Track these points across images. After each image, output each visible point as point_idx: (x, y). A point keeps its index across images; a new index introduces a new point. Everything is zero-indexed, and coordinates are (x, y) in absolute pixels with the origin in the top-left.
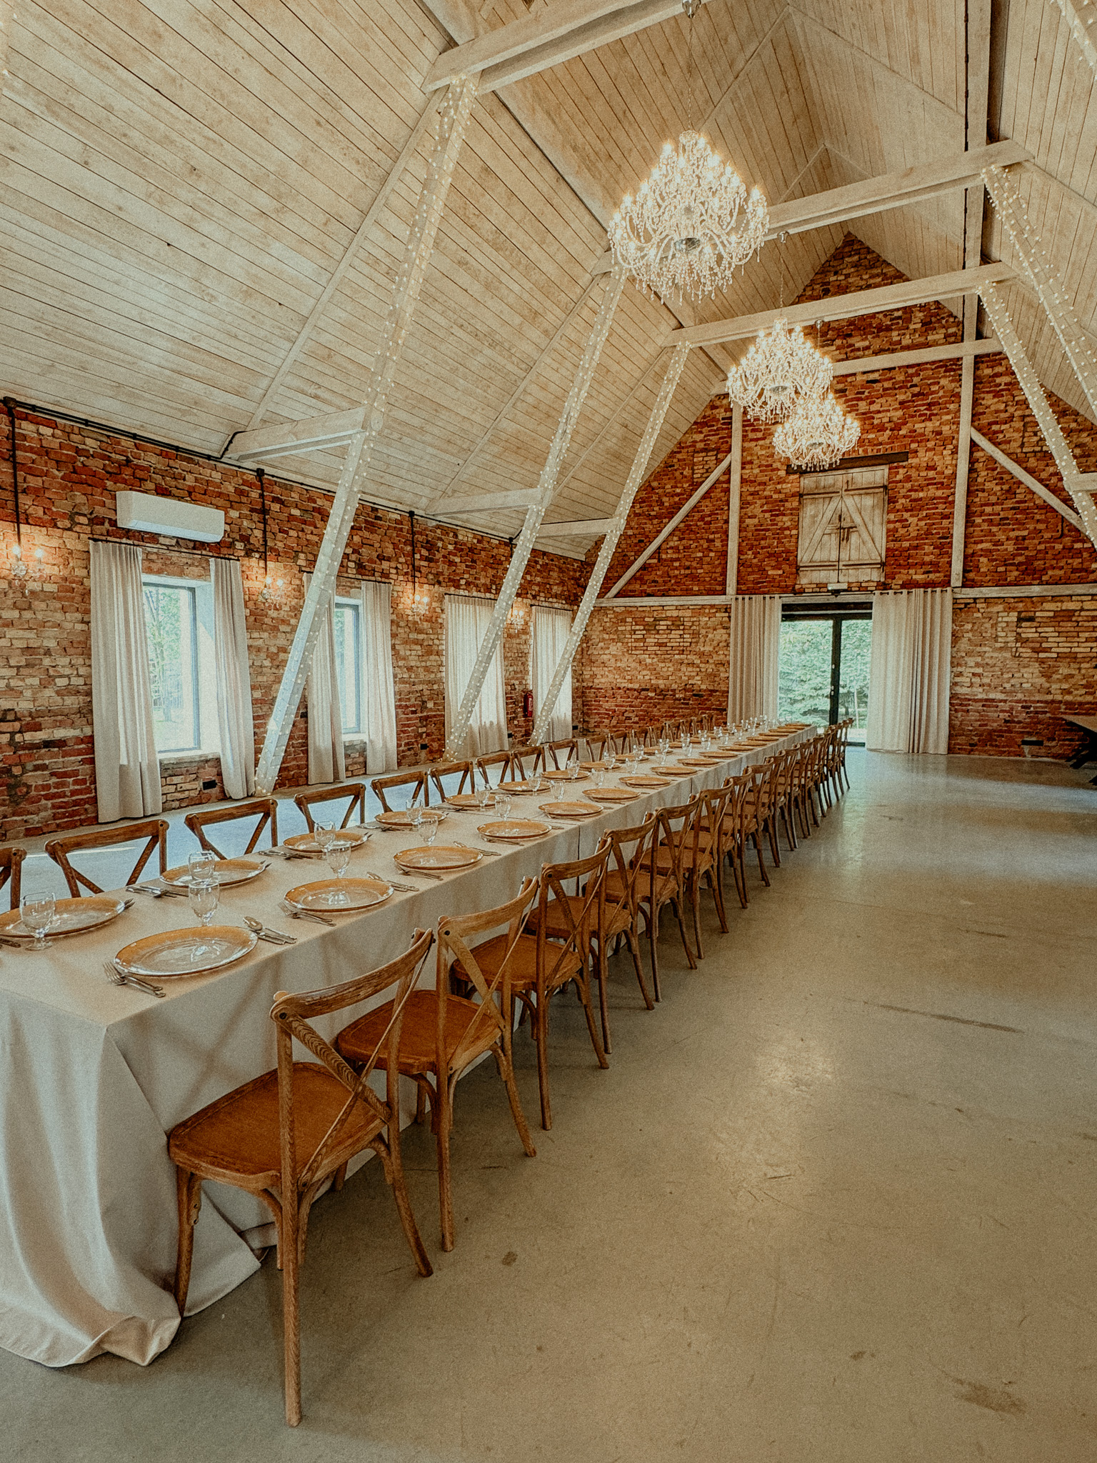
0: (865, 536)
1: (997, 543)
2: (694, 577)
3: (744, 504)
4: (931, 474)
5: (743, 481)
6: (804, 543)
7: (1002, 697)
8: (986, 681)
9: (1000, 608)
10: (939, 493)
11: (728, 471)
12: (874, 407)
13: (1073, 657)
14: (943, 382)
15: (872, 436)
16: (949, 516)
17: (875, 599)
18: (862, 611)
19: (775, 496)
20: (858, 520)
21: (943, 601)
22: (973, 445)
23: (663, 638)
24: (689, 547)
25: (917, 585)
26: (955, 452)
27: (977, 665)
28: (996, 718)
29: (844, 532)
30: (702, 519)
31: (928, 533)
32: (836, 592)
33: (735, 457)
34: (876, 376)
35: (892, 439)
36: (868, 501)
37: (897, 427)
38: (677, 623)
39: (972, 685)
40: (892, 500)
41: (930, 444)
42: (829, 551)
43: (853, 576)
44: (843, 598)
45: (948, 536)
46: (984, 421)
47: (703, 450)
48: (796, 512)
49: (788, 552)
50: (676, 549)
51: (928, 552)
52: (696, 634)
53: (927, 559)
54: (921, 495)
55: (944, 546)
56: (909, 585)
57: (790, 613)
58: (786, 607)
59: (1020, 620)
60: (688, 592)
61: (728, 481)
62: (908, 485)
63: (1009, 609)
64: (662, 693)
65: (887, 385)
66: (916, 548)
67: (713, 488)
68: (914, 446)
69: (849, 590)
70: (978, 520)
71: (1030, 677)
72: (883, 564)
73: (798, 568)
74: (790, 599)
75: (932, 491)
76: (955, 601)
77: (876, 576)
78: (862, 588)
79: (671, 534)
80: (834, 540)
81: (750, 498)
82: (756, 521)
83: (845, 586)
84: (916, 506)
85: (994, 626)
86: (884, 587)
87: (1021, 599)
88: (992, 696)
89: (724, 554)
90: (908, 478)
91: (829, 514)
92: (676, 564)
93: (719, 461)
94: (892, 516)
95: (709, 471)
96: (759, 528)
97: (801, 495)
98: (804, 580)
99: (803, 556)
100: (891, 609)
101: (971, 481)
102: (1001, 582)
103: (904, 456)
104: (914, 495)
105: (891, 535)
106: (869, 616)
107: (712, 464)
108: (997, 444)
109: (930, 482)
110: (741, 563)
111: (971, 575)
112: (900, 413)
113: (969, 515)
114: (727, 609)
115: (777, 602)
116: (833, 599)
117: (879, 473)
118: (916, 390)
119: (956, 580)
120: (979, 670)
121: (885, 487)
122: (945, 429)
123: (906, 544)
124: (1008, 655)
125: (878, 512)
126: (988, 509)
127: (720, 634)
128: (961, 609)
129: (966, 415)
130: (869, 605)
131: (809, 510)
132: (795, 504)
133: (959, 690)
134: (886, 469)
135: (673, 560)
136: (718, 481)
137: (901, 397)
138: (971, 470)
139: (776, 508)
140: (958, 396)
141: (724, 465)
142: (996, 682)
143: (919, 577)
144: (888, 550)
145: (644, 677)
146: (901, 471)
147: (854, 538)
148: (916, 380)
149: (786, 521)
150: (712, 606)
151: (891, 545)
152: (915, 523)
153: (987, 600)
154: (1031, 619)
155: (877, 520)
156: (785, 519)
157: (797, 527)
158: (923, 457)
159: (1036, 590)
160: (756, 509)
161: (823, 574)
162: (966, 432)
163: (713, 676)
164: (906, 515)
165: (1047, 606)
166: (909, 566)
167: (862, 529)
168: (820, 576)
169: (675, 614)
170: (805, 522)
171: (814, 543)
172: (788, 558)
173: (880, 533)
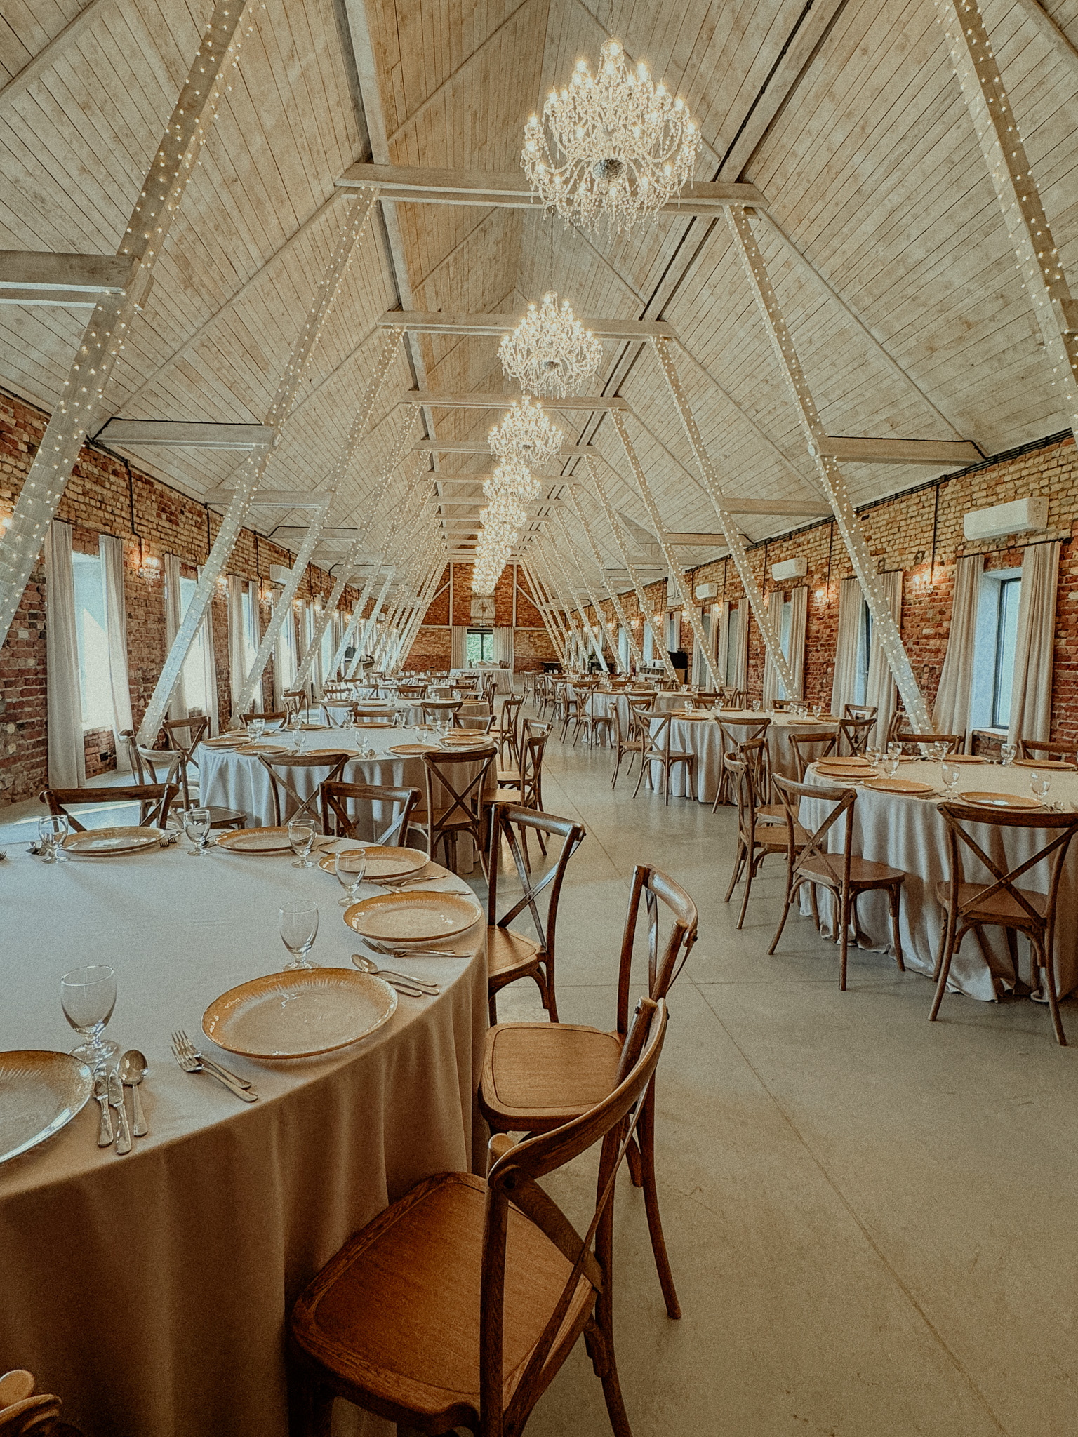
0: (490, 610)
1: (524, 615)
2: (438, 619)
3: (454, 597)
5: (454, 590)
6: (472, 611)
7: (526, 656)
10: (509, 601)
13: (542, 646)
14: (509, 570)
16: (512, 607)
17: (492, 629)
19: (464, 596)
20: (488, 605)
21: (511, 630)
22: (517, 588)
23: (428, 639)
24: (436, 609)
25: (504, 625)
26: (512, 589)
28: (525, 662)
29: (484, 609)
30: (440, 600)
33: (451, 582)
36: (490, 600)
38: (433, 634)
39: (519, 653)
40: (497, 601)
41: (506, 586)
42: (480, 614)
44: (484, 628)
48: (470, 601)
49: (468, 613)
50: (432, 609)
53: (506, 618)
56: (502, 625)
57: (469, 632)
59: (530, 636)
60: (437, 624)
61: (449, 590)
62: (501, 597)
63: (527, 633)
64: (428, 657)
67: (444, 591)
68: (502, 586)
70: (519, 608)
71: (532, 652)
75: (507, 600)
77: (493, 622)
79: (431, 605)
80: (481, 611)
82: (458, 603)
84: (503, 603)
86: (495, 625)
88: (524, 656)
89: (448, 612)
91: (479, 602)
92: (432, 614)
93: (446, 583)
97: (475, 597)
98: (473, 622)
99: (472, 615)
100: (498, 632)
101: (517, 598)
102: (525, 626)
103: (499, 589)
105: (497, 610)
107: (443, 584)
108: (522, 589)
109: (506, 597)
113: (516, 607)
114: (450, 630)
120: (521, 650)
121: (495, 597)
122: (510, 582)
124: (527, 646)
126: (521, 606)
127: (448, 638)
128: (516, 632)
129: (515, 580)
131: (473, 601)
133: (516, 655)
138: (517, 595)
139: (464, 599)
140: (513, 574)
141: (448, 585)
142: (525, 653)
144: (496, 615)
145: (422, 652)
146: (499, 593)
147: (487, 610)
149: (467, 604)
152: (503, 608)
154: (532, 636)
155: (493, 606)
157: (470, 606)
158: (504, 590)
159: (535, 629)
160: (458, 599)
161: (478, 620)
162: (515, 585)
163: (445, 651)
164: (501, 605)
165: (537, 632)
167: (489, 608)
169: (432, 631)
170: (473, 605)
171: (475, 612)
172: (468, 615)
173: (494, 609)
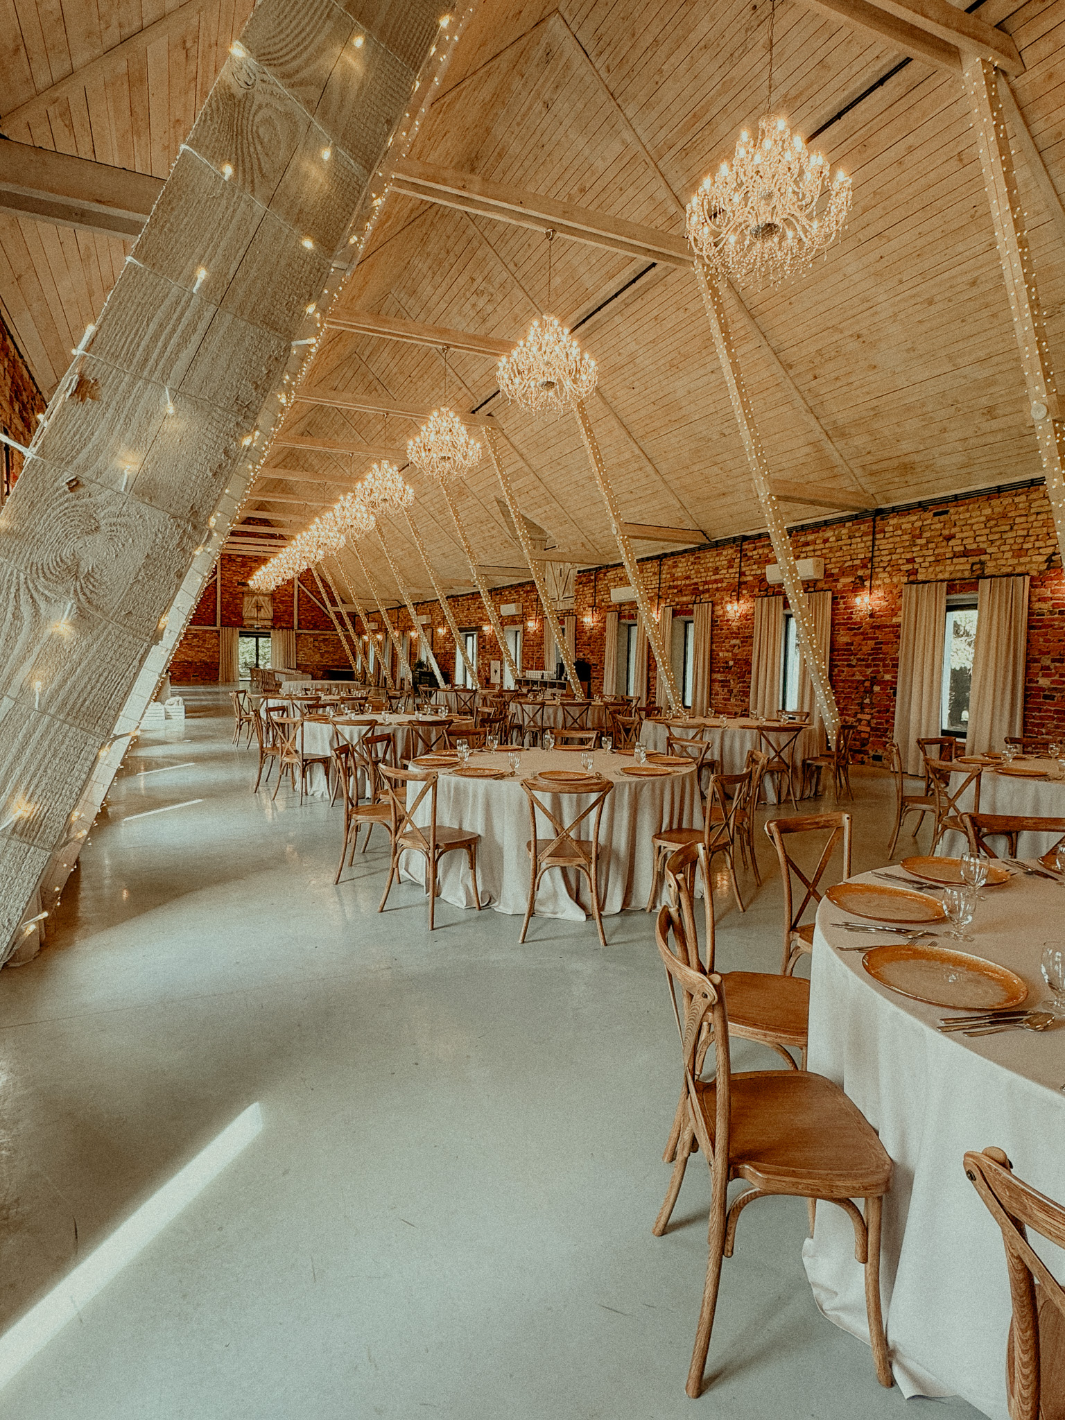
1: (306, 617)
2: (203, 619)
6: (245, 610)
9: (308, 636)
11: (216, 580)
17: (272, 631)
21: (292, 633)
25: (284, 628)
29: (259, 608)
31: (286, 613)
32: (257, 628)
33: (219, 576)
36: (267, 598)
40: (275, 599)
42: (254, 614)
43: (263, 623)
44: (260, 631)
49: (239, 612)
51: (286, 618)
52: (204, 641)
55: (292, 616)
56: (282, 628)
57: (242, 634)
58: (240, 632)
59: (314, 640)
63: (311, 637)
66: (283, 616)
69: (261, 628)
71: (317, 657)
72: (272, 620)
73: (243, 619)
74: (240, 629)
76: (296, 634)
78: (266, 627)
83: (260, 626)
84: (282, 602)
85: (307, 642)
86: (273, 627)
87: (314, 634)
89: (215, 611)
98: (246, 623)
99: (245, 614)
100: (277, 635)
101: (298, 597)
102: (308, 629)
105: (274, 611)
106: (267, 637)
111: (301, 626)
114: (218, 632)
116: (256, 631)
119: (296, 627)
123: (279, 616)
126: (303, 606)
127: (214, 641)
128: (298, 636)
130: (267, 633)
143: (285, 625)
149: (239, 601)
150: (211, 630)
151: (275, 614)
152: (282, 608)
153: (304, 634)
154: (317, 640)
157: (242, 604)
163: (213, 657)
165: (320, 637)
166: (281, 621)
168: (251, 622)
170: (245, 603)
171: (248, 611)
172: (239, 615)
173: (271, 609)
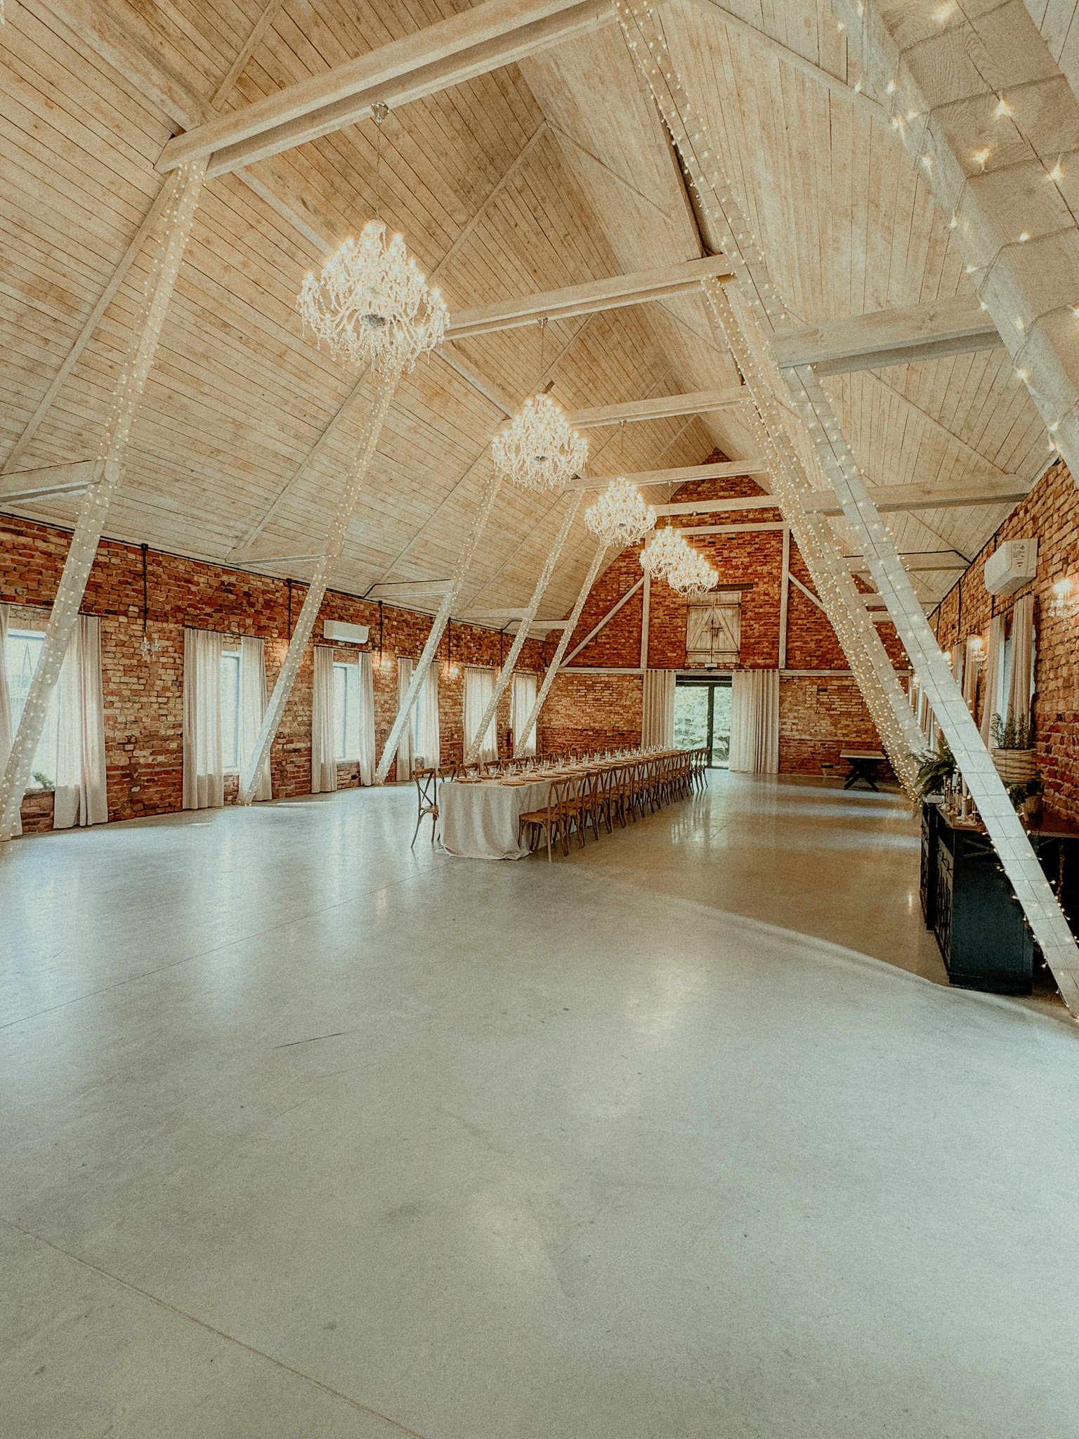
0: (728, 634)
1: (806, 643)
2: (619, 656)
3: (652, 610)
4: (767, 598)
5: (652, 594)
6: (690, 637)
7: (808, 737)
8: (799, 727)
9: (807, 683)
10: (772, 610)
11: (642, 588)
12: (732, 555)
13: (849, 714)
14: (773, 543)
15: (731, 572)
16: (777, 625)
17: (733, 674)
18: (726, 681)
19: (672, 606)
20: (723, 624)
22: (790, 582)
23: (598, 695)
24: (616, 635)
25: (759, 666)
26: (780, 586)
27: (795, 718)
28: (806, 751)
29: (715, 631)
30: (625, 617)
31: (765, 635)
32: (710, 669)
33: (646, 579)
34: (734, 536)
35: (744, 575)
36: (729, 612)
37: (746, 568)
38: (607, 686)
39: (792, 730)
40: (744, 613)
41: (766, 580)
42: (706, 642)
43: (720, 659)
44: (714, 673)
45: (777, 636)
46: (796, 568)
47: (625, 573)
48: (685, 617)
49: (681, 641)
50: (608, 636)
51: (765, 646)
52: (620, 693)
53: (765, 650)
54: (761, 610)
55: (775, 644)
57: (681, 681)
58: (678, 677)
59: (819, 690)
60: (616, 666)
61: (642, 594)
62: (754, 604)
63: (813, 684)
64: (597, 732)
65: (740, 541)
66: (758, 643)
67: (633, 597)
68: (756, 580)
69: (718, 668)
70: (795, 628)
71: (825, 726)
72: (738, 652)
73: (686, 652)
74: (681, 672)
75: (767, 609)
76: (781, 678)
77: (734, 659)
78: (726, 668)
79: (605, 626)
80: (709, 636)
81: (656, 606)
82: (659, 621)
83: (715, 666)
84: (758, 617)
85: (804, 694)
86: (739, 667)
87: (819, 678)
88: (804, 737)
90: (753, 600)
91: (706, 618)
92: (608, 646)
93: (636, 581)
94: (744, 623)
95: (630, 587)
96: (662, 625)
97: (688, 606)
99: (690, 645)
100: (744, 682)
101: (789, 604)
102: (808, 667)
103: (750, 586)
104: (757, 610)
105: (744, 634)
106: (730, 685)
107: (632, 582)
108: (803, 583)
109: (766, 603)
110: (650, 648)
111: (791, 662)
112: (748, 559)
113: (788, 625)
114: (641, 677)
115: (673, 674)
116: (707, 674)
117: (736, 595)
118: (757, 546)
119: (782, 664)
120: (796, 721)
121: (739, 604)
122: (774, 571)
123: (752, 641)
124: (813, 712)
125: (735, 619)
126: (800, 622)
127: (636, 694)
128: (784, 682)
129: (785, 565)
130: (730, 678)
131: (693, 616)
132: (685, 611)
133: (784, 733)
134: (740, 592)
135: (605, 643)
136: (635, 594)
137: (748, 550)
138: (789, 598)
139: (673, 613)
140: (781, 551)
141: (639, 583)
142: (806, 728)
143: (761, 662)
144: (742, 644)
145: (586, 721)
146: (749, 595)
147: (721, 635)
148: (757, 540)
150: (631, 675)
151: (744, 641)
152: (758, 628)
153: (800, 678)
154: (825, 690)
155: (735, 624)
156: (678, 620)
157: (686, 626)
158: (762, 588)
159: (827, 673)
160: (660, 613)
161: (702, 656)
162: (786, 575)
163: (631, 722)
164: (752, 622)
165: (835, 682)
166: (754, 654)
167: (726, 629)
168: (700, 658)
169: (606, 679)
171: (696, 637)
172: (680, 646)
173: (737, 633)
